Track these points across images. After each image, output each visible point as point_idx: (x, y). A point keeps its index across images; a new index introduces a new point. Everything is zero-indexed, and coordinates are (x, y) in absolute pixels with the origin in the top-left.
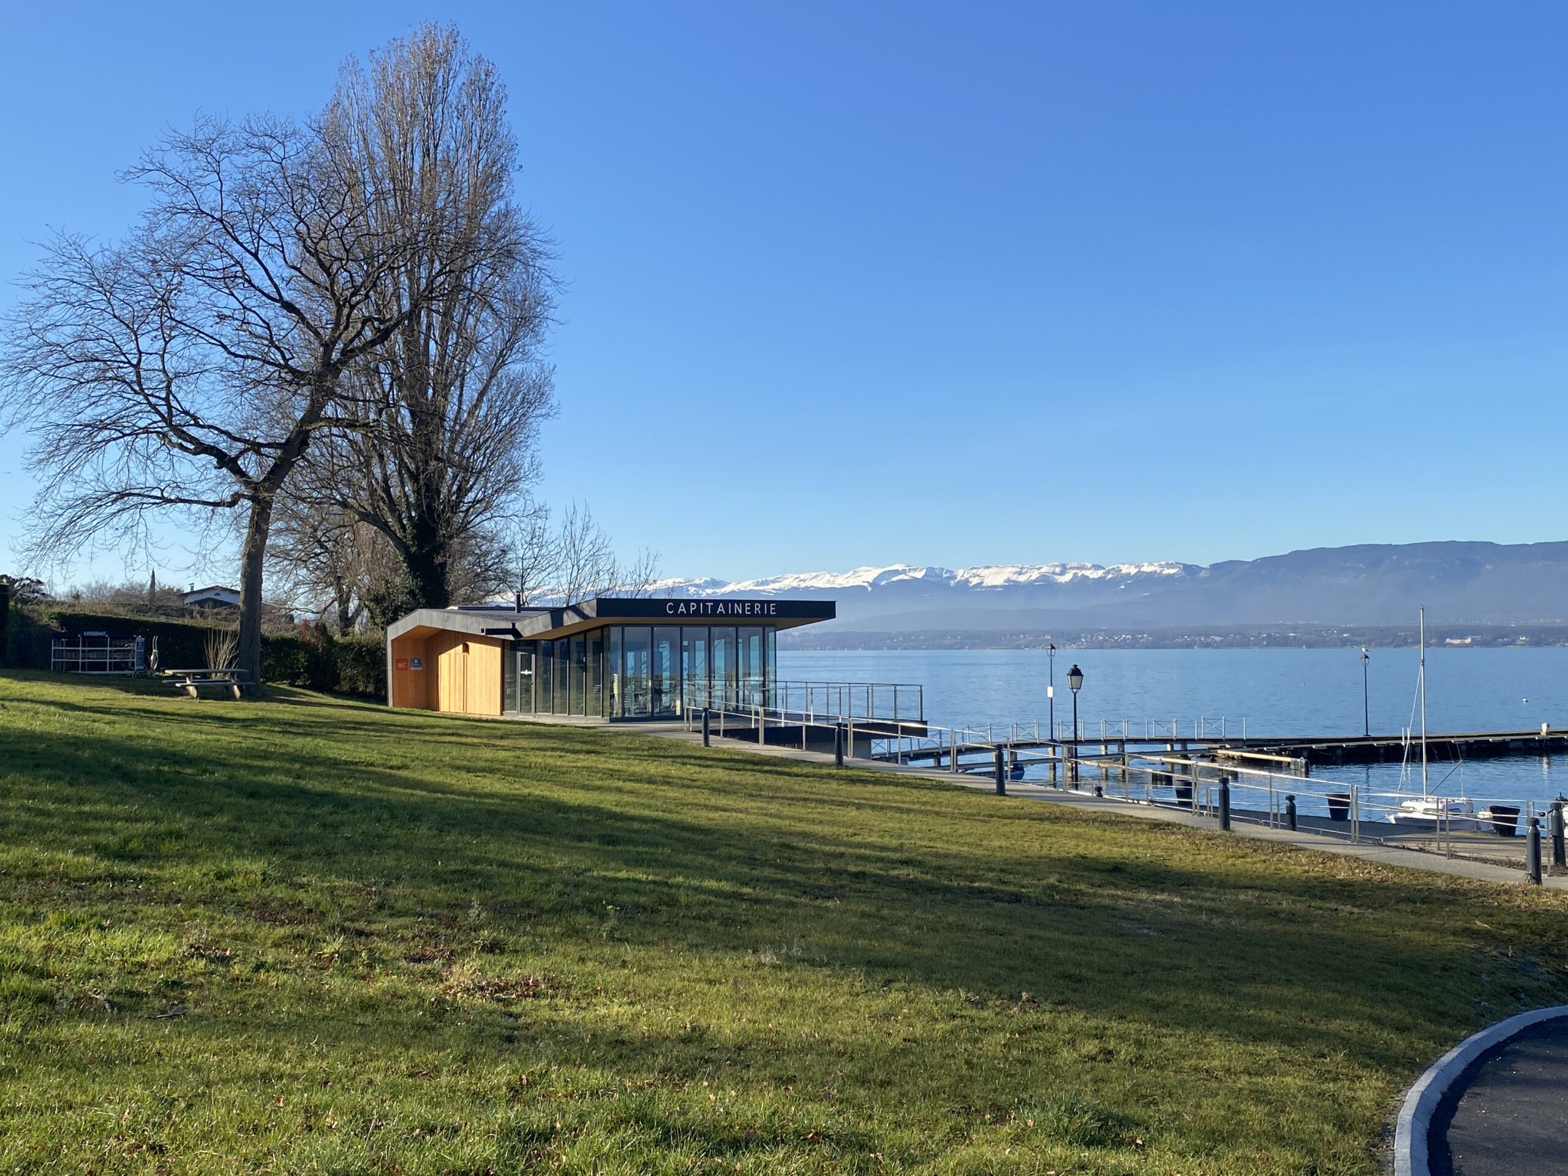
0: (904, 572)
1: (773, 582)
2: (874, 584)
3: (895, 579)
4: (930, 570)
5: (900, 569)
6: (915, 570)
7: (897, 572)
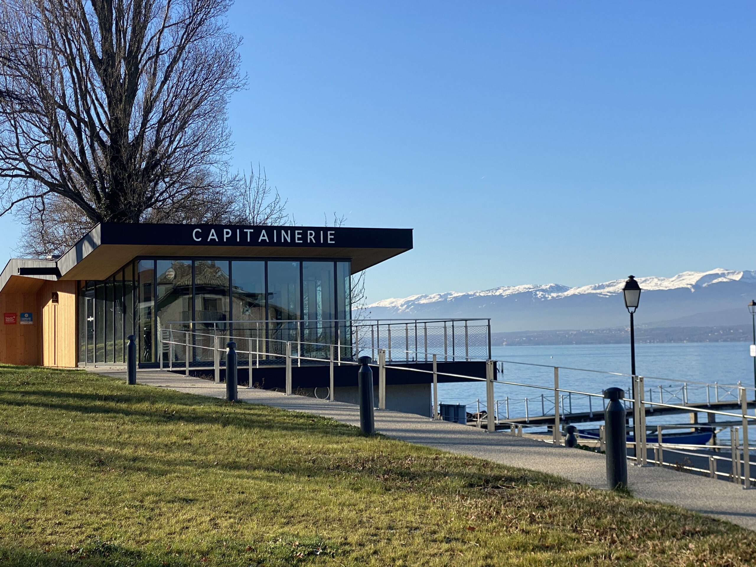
0: (723, 275)
1: (608, 286)
2: (697, 286)
3: (715, 281)
4: (747, 273)
5: (720, 272)
6: (733, 273)
7: (717, 276)
